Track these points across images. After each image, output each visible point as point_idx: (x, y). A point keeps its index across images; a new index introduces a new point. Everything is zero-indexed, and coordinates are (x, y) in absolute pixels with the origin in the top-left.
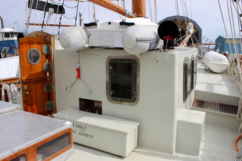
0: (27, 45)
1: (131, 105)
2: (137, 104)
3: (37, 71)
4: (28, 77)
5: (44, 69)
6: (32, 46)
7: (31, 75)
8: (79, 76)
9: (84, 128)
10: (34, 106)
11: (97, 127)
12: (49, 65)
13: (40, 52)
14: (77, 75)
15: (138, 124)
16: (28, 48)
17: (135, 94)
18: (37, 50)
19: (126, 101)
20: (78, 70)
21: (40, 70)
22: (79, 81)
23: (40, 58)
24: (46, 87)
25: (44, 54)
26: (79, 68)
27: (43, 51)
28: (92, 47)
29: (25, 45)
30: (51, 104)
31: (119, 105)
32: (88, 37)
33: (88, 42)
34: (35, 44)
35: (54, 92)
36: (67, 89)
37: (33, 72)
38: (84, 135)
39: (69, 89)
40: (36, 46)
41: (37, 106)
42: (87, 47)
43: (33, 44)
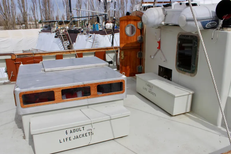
0: (126, 22)
1: (191, 76)
2: (195, 75)
3: (132, 42)
4: (125, 45)
5: (138, 40)
6: (129, 22)
7: (127, 44)
8: (159, 48)
9: (151, 87)
10: (128, 67)
11: (158, 88)
12: (142, 38)
13: (135, 28)
14: (158, 46)
15: (192, 92)
16: (126, 24)
17: (194, 66)
18: (133, 25)
19: (187, 72)
20: (159, 43)
21: (135, 41)
22: (160, 51)
23: (135, 32)
24: (139, 54)
25: (139, 29)
26: (160, 41)
27: (138, 26)
28: (167, 25)
29: (124, 22)
30: (141, 67)
31: (183, 74)
32: (165, 16)
33: (164, 20)
34: (132, 21)
35: (143, 59)
36: (151, 56)
37: (129, 42)
38: (151, 93)
39: (152, 57)
40: (132, 22)
41: (130, 68)
42: (163, 24)
43: (130, 21)
